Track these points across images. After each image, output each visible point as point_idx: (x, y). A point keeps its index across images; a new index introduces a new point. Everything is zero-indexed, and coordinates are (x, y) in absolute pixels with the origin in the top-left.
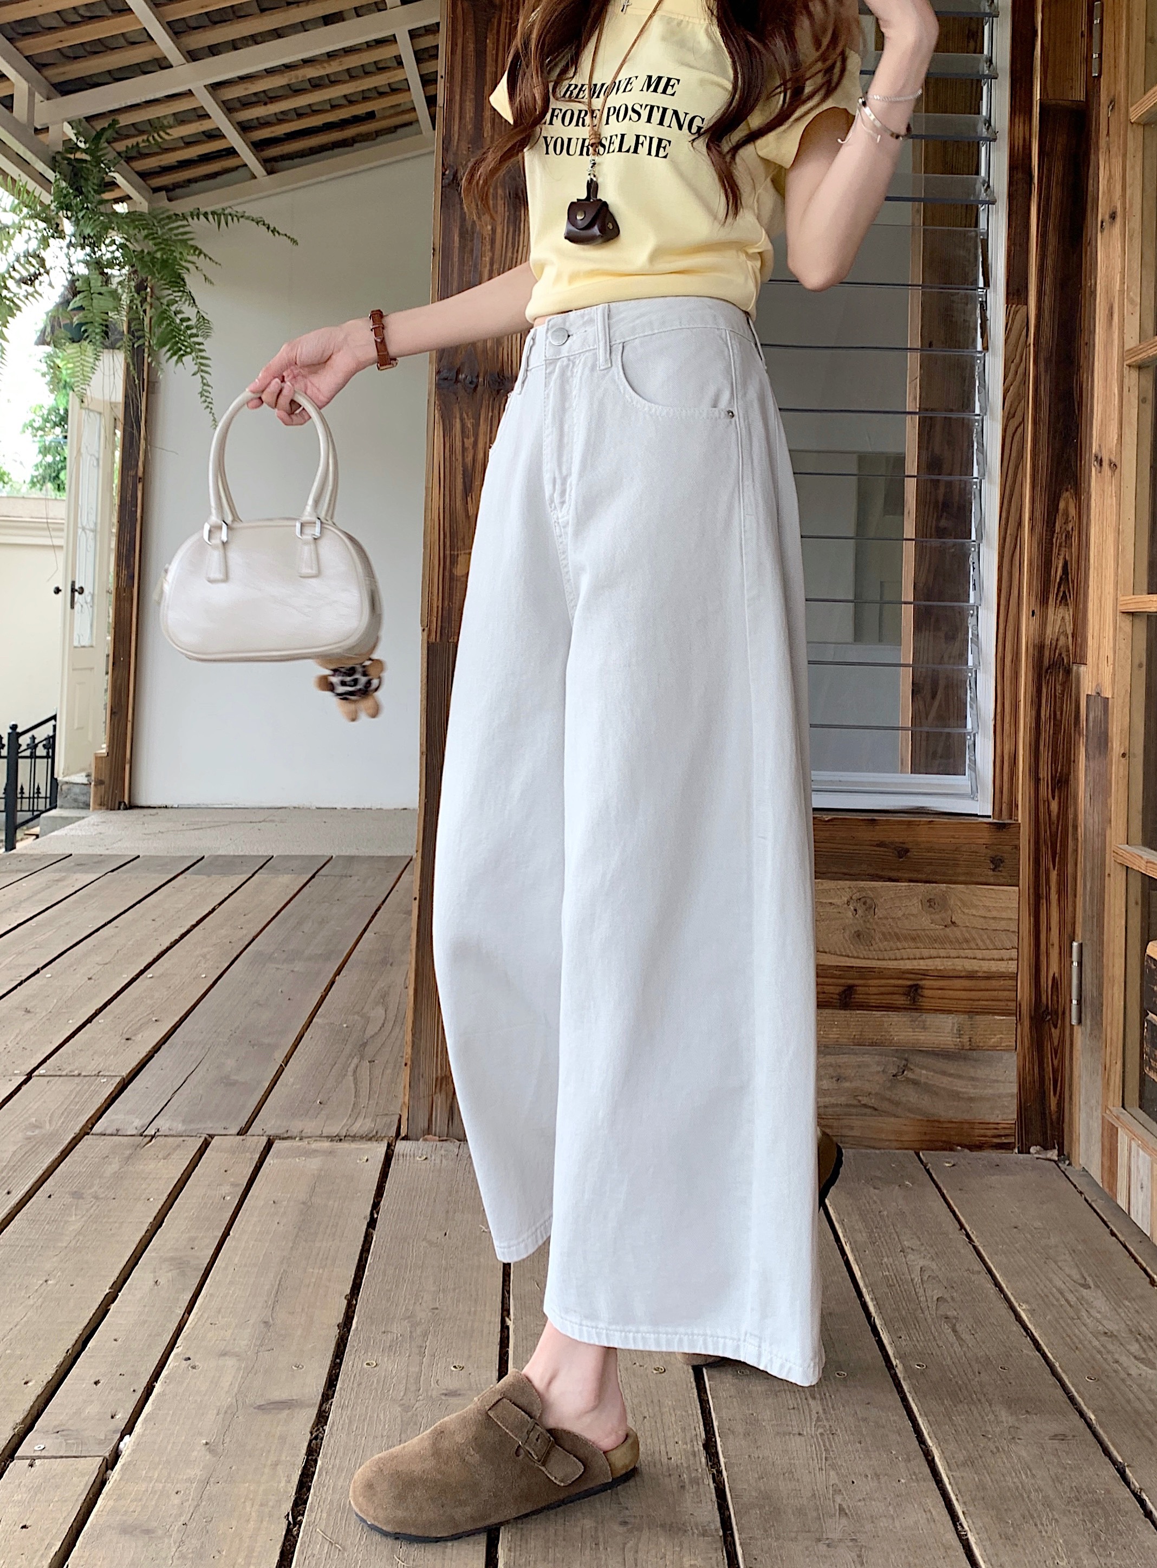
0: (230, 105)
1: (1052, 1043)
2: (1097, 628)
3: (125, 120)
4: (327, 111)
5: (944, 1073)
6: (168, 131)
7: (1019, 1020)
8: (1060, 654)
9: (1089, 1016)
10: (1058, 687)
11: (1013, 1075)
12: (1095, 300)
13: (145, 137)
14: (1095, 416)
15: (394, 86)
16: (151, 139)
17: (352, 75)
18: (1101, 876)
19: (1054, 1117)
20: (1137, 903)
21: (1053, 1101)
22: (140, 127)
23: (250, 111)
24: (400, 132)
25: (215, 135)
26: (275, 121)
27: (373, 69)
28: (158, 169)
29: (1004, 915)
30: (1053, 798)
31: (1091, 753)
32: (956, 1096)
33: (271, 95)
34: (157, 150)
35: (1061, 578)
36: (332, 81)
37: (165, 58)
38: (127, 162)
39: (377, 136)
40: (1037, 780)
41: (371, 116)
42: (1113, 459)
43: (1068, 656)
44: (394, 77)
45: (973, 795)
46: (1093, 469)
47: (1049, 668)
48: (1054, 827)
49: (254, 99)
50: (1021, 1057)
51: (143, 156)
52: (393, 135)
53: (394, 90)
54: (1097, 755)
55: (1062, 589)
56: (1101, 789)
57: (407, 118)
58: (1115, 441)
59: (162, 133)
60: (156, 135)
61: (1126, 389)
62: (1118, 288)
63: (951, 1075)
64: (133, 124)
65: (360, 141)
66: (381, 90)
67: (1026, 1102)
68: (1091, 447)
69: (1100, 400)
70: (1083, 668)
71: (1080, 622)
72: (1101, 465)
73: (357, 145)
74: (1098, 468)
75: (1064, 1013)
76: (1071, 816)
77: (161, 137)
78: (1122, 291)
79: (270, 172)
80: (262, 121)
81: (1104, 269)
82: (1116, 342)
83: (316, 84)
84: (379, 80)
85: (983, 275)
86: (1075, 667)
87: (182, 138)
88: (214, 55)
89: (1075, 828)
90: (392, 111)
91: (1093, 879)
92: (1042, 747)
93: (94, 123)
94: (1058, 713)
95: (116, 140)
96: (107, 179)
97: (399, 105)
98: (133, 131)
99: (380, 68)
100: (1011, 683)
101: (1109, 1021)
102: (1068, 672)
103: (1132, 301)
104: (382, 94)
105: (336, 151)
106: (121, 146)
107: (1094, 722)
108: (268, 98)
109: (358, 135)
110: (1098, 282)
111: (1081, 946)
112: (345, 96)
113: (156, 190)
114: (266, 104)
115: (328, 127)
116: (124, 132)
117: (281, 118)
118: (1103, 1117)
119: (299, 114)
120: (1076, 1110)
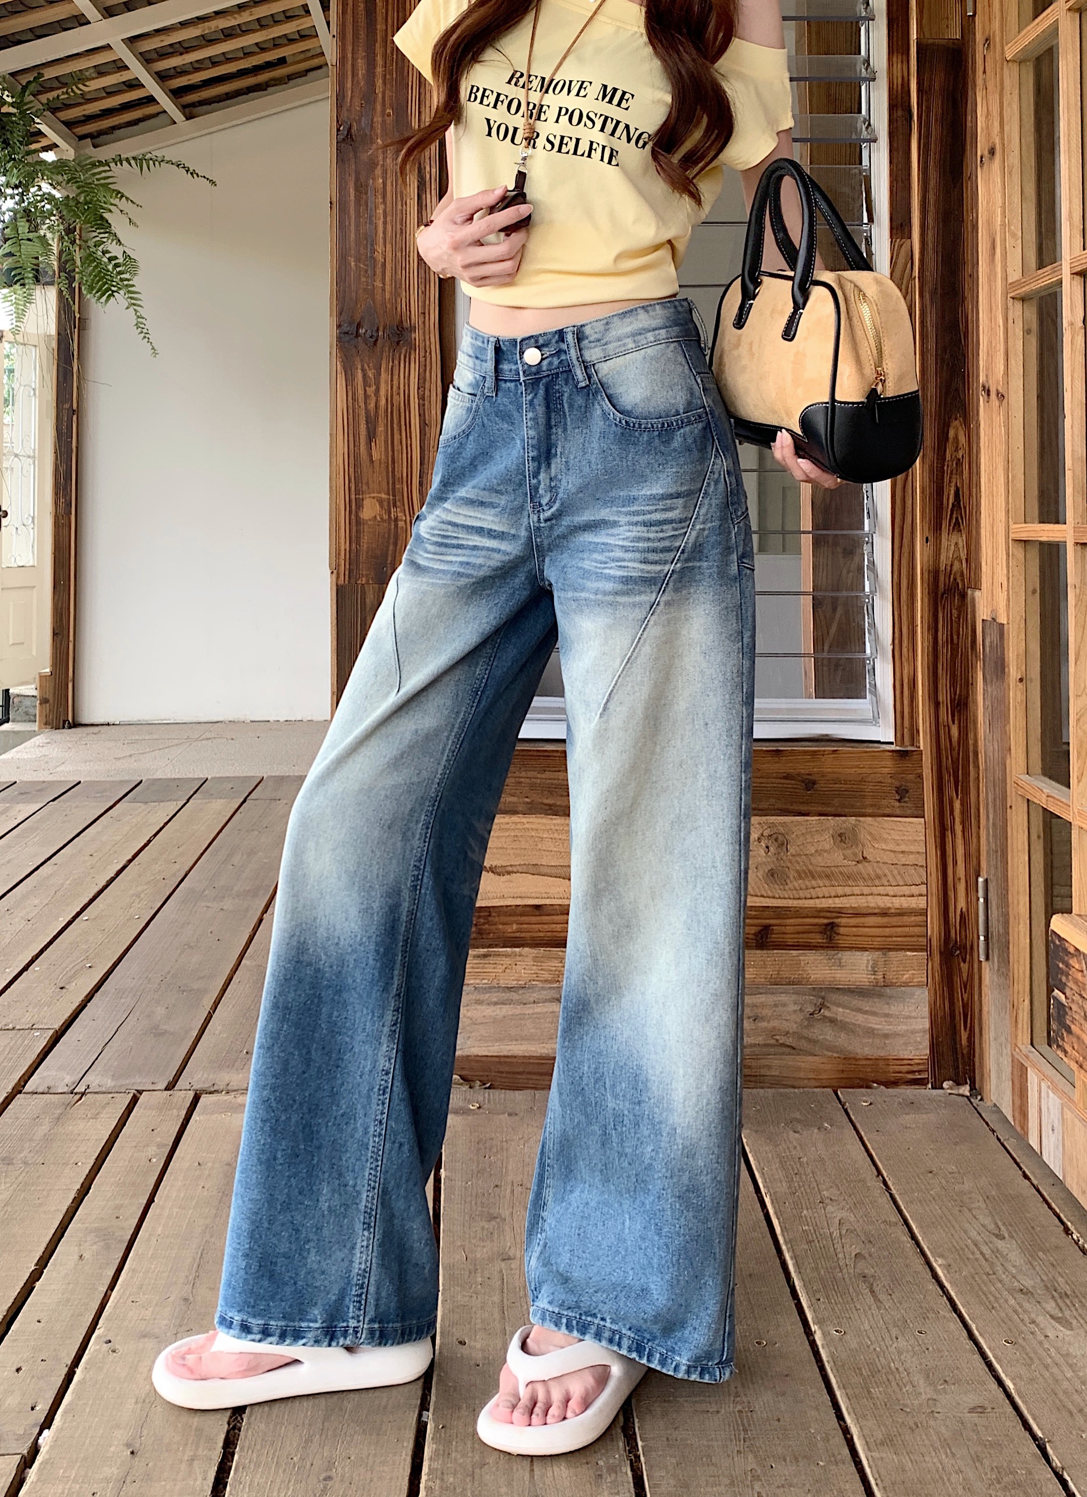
0: (147, 56)
1: (961, 977)
2: (990, 554)
3: (49, 73)
4: (241, 58)
5: (859, 1010)
6: (89, 83)
7: (931, 956)
8: (955, 579)
9: (996, 952)
10: (954, 611)
11: (925, 1010)
12: (977, 232)
13: (65, 90)
14: (981, 347)
15: (302, 33)
16: (70, 91)
17: (262, 24)
18: (1004, 806)
19: (965, 1051)
20: (1039, 838)
21: (964, 1036)
22: (64, 80)
23: (167, 61)
24: (312, 74)
25: (134, 85)
26: (191, 69)
27: (281, 18)
28: (83, 118)
29: (911, 848)
30: (954, 723)
31: (988, 677)
32: (871, 1032)
33: (186, 45)
34: (76, 101)
35: (953, 504)
36: (243, 30)
37: (83, 15)
38: (53, 113)
39: (289, 80)
40: (937, 704)
41: (282, 61)
42: (1001, 390)
43: (963, 580)
44: (302, 24)
45: (875, 720)
46: (981, 399)
47: (944, 593)
48: (955, 753)
49: (170, 50)
50: (933, 992)
51: (68, 106)
52: (304, 79)
53: (303, 36)
54: (995, 680)
55: (954, 516)
56: (1000, 713)
57: (316, 62)
58: (1002, 372)
59: (80, 86)
60: (75, 88)
61: (1010, 321)
62: (1000, 222)
63: (865, 1012)
64: (56, 77)
65: (273, 85)
66: (291, 37)
67: (937, 1037)
68: (978, 376)
69: (986, 330)
70: (977, 593)
71: (973, 547)
72: (989, 395)
73: (270, 90)
74: (986, 397)
75: (971, 949)
76: (971, 742)
77: (78, 88)
78: (1003, 225)
79: (188, 117)
80: (179, 70)
81: (985, 203)
82: (999, 275)
83: (228, 34)
84: (289, 28)
85: (867, 211)
86: (969, 592)
87: (103, 88)
88: (129, 11)
89: (976, 754)
90: (303, 56)
91: (995, 810)
92: (939, 673)
93: (18, 78)
94: (955, 637)
95: (40, 93)
96: (33, 129)
97: (308, 51)
98: (56, 84)
99: (289, 15)
100: (907, 608)
101: (1015, 958)
102: (963, 596)
103: (1013, 235)
104: (291, 41)
105: (251, 95)
106: (43, 98)
107: (990, 647)
108: (183, 48)
109: (271, 80)
110: (980, 216)
111: (986, 881)
112: (256, 44)
113: (81, 138)
114: (181, 54)
115: (242, 73)
116: (48, 85)
117: (197, 67)
118: (1012, 1055)
119: (214, 62)
120: (986, 1046)
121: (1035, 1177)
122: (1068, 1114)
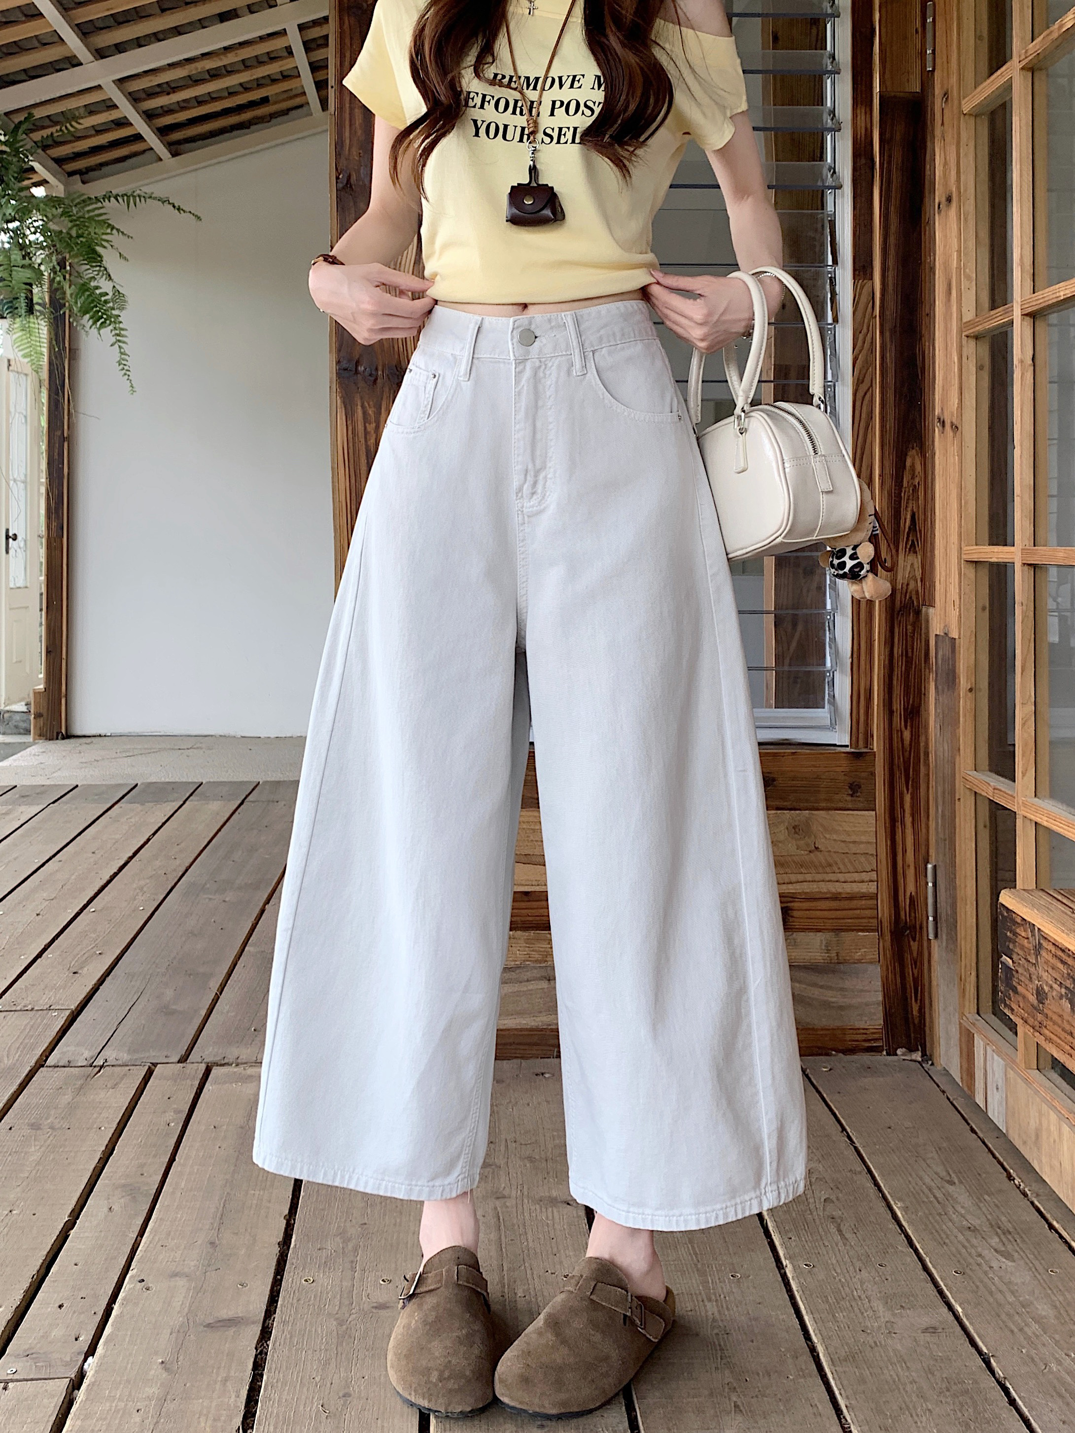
0: (137, 96)
1: (911, 953)
2: (943, 574)
3: (38, 113)
4: (225, 98)
5: (815, 985)
6: (81, 121)
7: (882, 935)
8: (911, 598)
9: (944, 930)
10: (909, 627)
11: (878, 984)
12: (934, 274)
13: (58, 128)
14: (937, 382)
15: (285, 74)
16: (64, 128)
17: (246, 65)
18: (952, 798)
19: (916, 1021)
20: (985, 827)
21: (915, 1008)
22: (55, 119)
23: (153, 100)
24: (293, 113)
25: (123, 123)
26: (177, 108)
27: (266, 59)
28: (72, 156)
29: (863, 838)
30: (906, 728)
31: (940, 687)
32: (827, 1005)
33: (173, 85)
34: (70, 138)
35: (909, 528)
36: (228, 71)
37: (75, 56)
38: (43, 150)
39: (271, 118)
40: (891, 712)
41: (265, 100)
42: (954, 421)
43: (918, 598)
44: (285, 65)
45: (832, 727)
46: (937, 430)
47: (900, 610)
48: (907, 754)
49: (158, 90)
50: (884, 969)
51: (58, 144)
52: (285, 118)
53: (286, 76)
54: (946, 690)
55: (911, 538)
56: (950, 720)
57: (298, 101)
58: (956, 406)
59: (74, 123)
60: (68, 125)
61: (964, 359)
62: (955, 265)
63: (822, 987)
64: (48, 117)
65: (256, 124)
66: (273, 77)
67: (890, 1008)
68: (934, 409)
69: (941, 365)
70: (931, 610)
71: (927, 568)
72: (944, 426)
73: (253, 128)
74: (941, 428)
75: (921, 928)
76: (922, 744)
77: (72, 126)
78: (959, 268)
79: (174, 154)
80: (166, 109)
81: (942, 249)
82: (955, 315)
83: (214, 74)
84: (272, 69)
85: (832, 253)
86: (924, 609)
87: (93, 126)
88: (120, 53)
89: (927, 754)
90: (285, 96)
91: (944, 803)
92: (895, 682)
93: (11, 117)
94: (910, 651)
95: (32, 131)
96: (26, 166)
97: (291, 90)
98: (47, 123)
99: (272, 57)
100: (866, 624)
101: (963, 935)
102: (918, 613)
103: (968, 278)
104: (274, 81)
105: (235, 133)
106: (37, 136)
107: (942, 659)
108: (171, 88)
109: (253, 118)
110: (937, 259)
111: (935, 867)
112: (241, 84)
113: (71, 174)
114: (168, 94)
115: (226, 112)
116: (39, 123)
117: (183, 106)
118: (960, 1024)
119: (199, 101)
120: (935, 1015)
121: (981, 1130)
122: (1011, 1074)
